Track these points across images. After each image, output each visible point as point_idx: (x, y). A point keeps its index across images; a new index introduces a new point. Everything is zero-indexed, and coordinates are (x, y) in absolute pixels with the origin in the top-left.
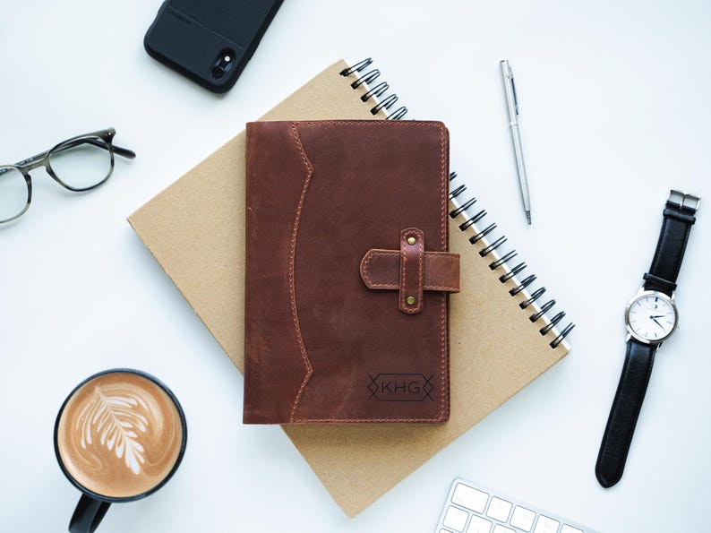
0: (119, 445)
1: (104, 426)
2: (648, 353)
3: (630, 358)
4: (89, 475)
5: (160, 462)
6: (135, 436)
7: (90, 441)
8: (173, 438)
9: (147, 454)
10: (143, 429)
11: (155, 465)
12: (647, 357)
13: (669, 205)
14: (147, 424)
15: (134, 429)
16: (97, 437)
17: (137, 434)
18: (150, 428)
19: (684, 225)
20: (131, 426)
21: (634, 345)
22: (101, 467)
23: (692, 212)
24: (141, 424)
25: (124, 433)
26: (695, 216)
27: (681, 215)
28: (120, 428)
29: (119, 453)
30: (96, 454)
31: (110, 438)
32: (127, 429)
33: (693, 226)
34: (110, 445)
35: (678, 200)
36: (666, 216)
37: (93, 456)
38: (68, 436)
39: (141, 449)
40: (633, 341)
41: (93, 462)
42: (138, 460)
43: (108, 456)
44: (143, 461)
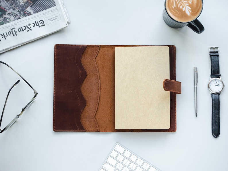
0: (184, 7)
1: (179, 2)
2: (218, 96)
3: (213, 99)
4: (175, 16)
5: (196, 12)
6: (188, 5)
7: (175, 6)
8: (199, 5)
9: (192, 10)
10: (190, 3)
11: (194, 13)
12: (218, 97)
13: (211, 52)
14: (192, 1)
15: (188, 3)
16: (177, 5)
17: (189, 4)
18: (193, 2)
19: (217, 57)
20: (187, 2)
21: (213, 95)
22: (178, 14)
23: (217, 52)
24: (190, 1)
25: (185, 4)
26: (219, 53)
27: (215, 54)
28: (184, 3)
29: (184, 10)
30: (177, 10)
31: (181, 5)
32: (186, 3)
33: (219, 56)
34: (181, 7)
35: (212, 50)
36: (211, 56)
37: (176, 11)
38: (169, 5)
39: (190, 8)
40: (212, 94)
41: (176, 12)
42: (189, 12)
43: (180, 10)
44: (191, 12)
